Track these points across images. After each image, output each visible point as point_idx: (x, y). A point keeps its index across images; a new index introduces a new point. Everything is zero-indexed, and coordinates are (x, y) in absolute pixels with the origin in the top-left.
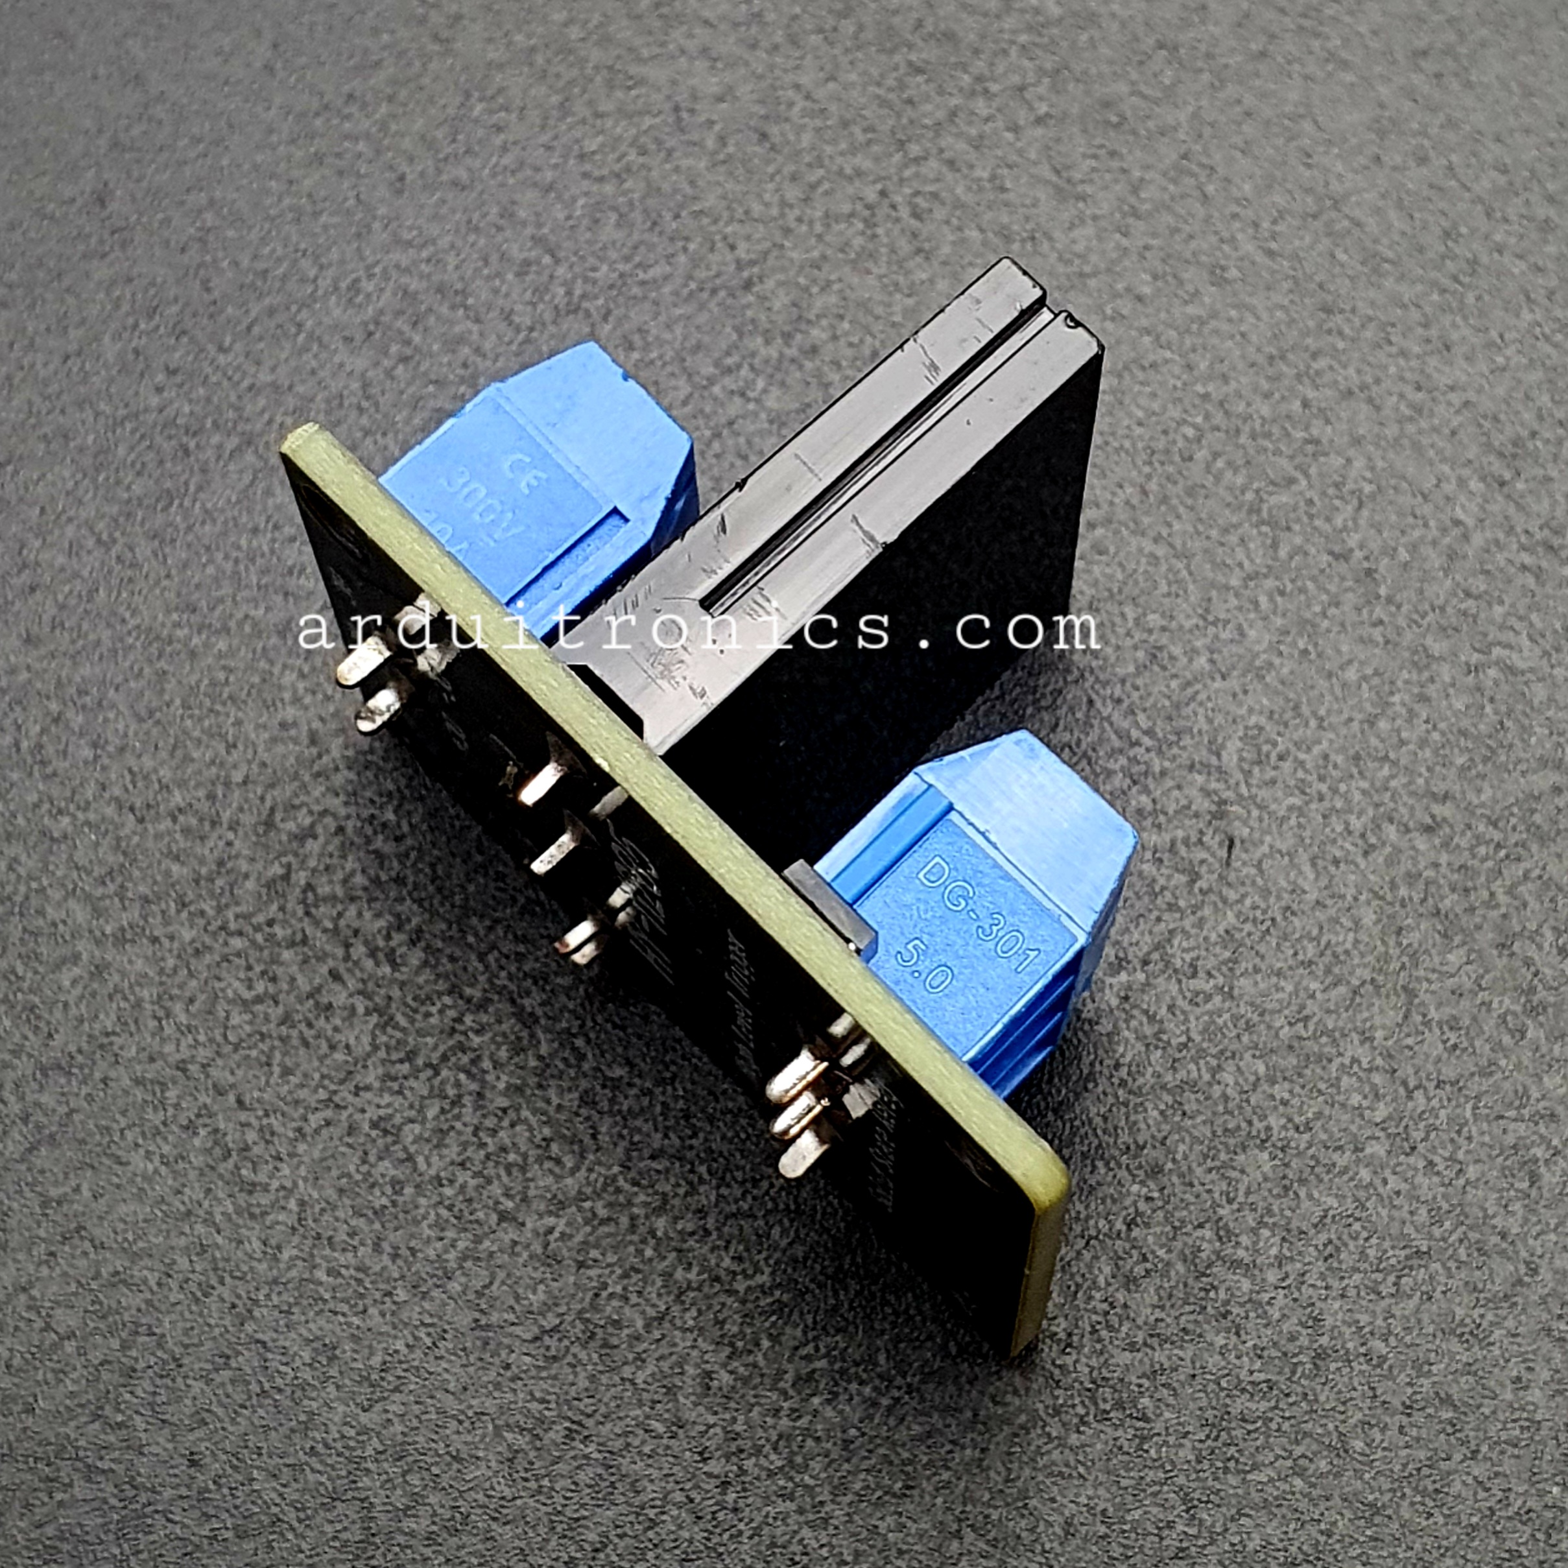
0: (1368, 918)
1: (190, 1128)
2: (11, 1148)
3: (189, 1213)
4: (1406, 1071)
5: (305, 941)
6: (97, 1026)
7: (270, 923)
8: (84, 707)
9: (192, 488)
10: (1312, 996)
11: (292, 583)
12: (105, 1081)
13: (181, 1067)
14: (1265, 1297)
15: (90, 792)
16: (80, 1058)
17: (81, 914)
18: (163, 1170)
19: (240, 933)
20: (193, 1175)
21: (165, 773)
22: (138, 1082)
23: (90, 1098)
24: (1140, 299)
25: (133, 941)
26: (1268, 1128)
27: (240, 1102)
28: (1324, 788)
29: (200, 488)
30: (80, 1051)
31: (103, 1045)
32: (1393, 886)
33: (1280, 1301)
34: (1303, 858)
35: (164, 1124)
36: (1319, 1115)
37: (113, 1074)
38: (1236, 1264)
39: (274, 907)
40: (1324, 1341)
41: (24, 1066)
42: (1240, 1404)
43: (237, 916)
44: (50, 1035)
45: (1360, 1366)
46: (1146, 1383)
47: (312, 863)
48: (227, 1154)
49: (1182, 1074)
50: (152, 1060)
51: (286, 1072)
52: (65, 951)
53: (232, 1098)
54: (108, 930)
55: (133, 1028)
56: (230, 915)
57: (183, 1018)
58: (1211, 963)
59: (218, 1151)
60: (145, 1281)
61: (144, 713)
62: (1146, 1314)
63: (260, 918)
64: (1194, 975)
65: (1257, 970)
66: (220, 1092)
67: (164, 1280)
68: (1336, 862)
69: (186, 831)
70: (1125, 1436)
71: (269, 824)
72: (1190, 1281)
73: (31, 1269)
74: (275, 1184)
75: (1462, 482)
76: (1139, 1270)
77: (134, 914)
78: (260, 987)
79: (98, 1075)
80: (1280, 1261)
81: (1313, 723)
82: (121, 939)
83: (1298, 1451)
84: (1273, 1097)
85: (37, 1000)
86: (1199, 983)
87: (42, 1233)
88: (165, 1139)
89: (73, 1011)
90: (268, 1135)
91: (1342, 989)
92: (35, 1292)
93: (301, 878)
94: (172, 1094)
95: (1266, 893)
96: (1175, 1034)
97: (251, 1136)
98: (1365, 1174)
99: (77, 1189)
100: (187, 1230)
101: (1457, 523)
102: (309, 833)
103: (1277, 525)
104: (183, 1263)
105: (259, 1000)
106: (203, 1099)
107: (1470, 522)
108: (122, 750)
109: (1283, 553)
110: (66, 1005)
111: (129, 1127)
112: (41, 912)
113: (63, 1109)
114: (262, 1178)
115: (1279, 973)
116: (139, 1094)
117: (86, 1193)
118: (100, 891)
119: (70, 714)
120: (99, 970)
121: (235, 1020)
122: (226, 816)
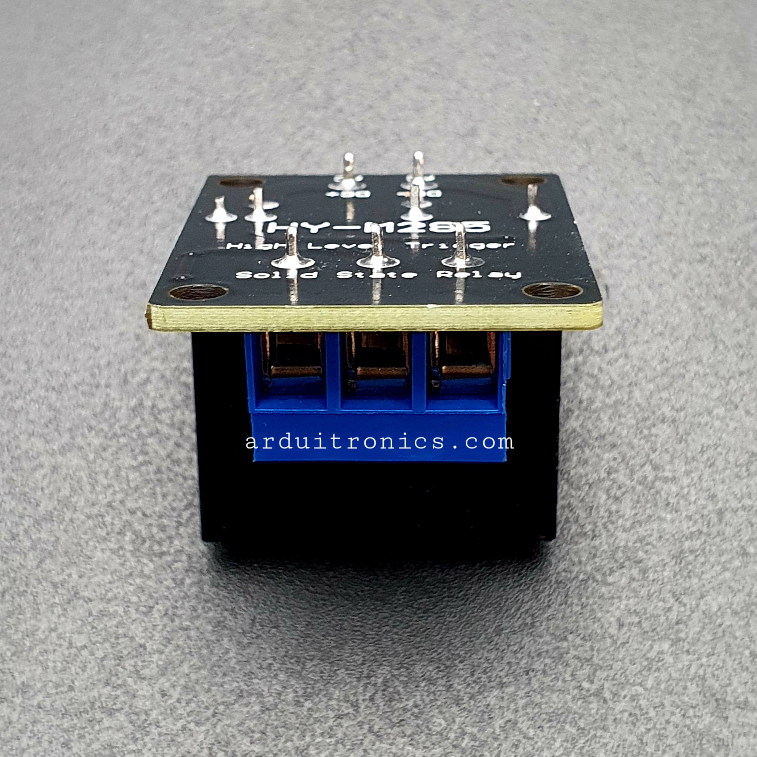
0: (684, 307)
1: (121, 533)
2: (30, 563)
3: (131, 574)
4: (723, 372)
5: (158, 432)
6: (61, 494)
7: (138, 427)
8: (17, 346)
9: (47, 234)
10: (667, 348)
11: (109, 268)
12: (72, 520)
13: (109, 505)
14: (686, 491)
15: (29, 385)
16: (56, 513)
17: (39, 444)
18: (114, 557)
19: (124, 435)
20: (128, 555)
21: (67, 368)
22: (89, 517)
23: (66, 531)
24: (493, 56)
25: (69, 451)
26: (663, 414)
27: (144, 515)
28: (645, 253)
29: (51, 232)
30: (55, 509)
31: (65, 503)
32: (692, 289)
33: (693, 492)
34: (644, 287)
35: (108, 534)
36: (687, 401)
37: (75, 516)
38: (666, 480)
39: (138, 419)
40: (720, 505)
41: (27, 522)
42: (687, 545)
43: (121, 428)
44: (38, 505)
45: (741, 513)
46: (638, 545)
47: (152, 394)
48: (144, 541)
49: (613, 398)
50: (93, 504)
51: (164, 496)
52: (36, 463)
53: (139, 514)
54: (55, 448)
55: (80, 491)
56: (117, 427)
57: (105, 482)
58: (613, 344)
59: (139, 541)
60: (116, 611)
61: (48, 343)
62: (629, 513)
63: (133, 426)
64: (606, 351)
65: (636, 343)
66: (132, 512)
67: (127, 609)
68: (661, 285)
69: (83, 393)
70: (635, 572)
71: (125, 381)
72: (646, 492)
73: (56, 620)
74: (172, 551)
75: (671, 105)
76: (619, 493)
77: (66, 438)
78: (141, 458)
79: (67, 519)
80: (688, 473)
81: (631, 225)
82: (63, 451)
83: (723, 559)
84: (661, 399)
85: (27, 489)
86: (611, 355)
87: (57, 600)
88: (110, 541)
89: (46, 491)
90: (163, 528)
91: (680, 342)
92: (60, 630)
93: (148, 403)
94: (108, 519)
95: (631, 306)
96: (605, 380)
97: (155, 530)
98: (717, 424)
99: (70, 575)
100: (133, 582)
101: (674, 122)
102: (147, 381)
103: (588, 143)
104: (134, 599)
105: (141, 464)
106: (125, 518)
107: (679, 121)
108: (41, 362)
109: (594, 153)
110: (42, 489)
111: (89, 539)
112: (18, 447)
113: (53, 539)
114: (165, 549)
115: (647, 342)
116: (90, 523)
117: (75, 576)
118: (46, 431)
119: (10, 351)
120: (55, 469)
121: (131, 477)
122: (103, 382)
